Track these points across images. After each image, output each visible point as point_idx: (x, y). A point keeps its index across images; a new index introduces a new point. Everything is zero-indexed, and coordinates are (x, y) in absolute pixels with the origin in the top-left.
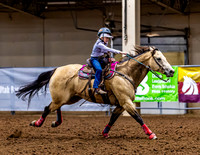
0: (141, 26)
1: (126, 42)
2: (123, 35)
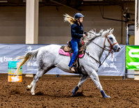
1: (137, 29)
2: (136, 23)
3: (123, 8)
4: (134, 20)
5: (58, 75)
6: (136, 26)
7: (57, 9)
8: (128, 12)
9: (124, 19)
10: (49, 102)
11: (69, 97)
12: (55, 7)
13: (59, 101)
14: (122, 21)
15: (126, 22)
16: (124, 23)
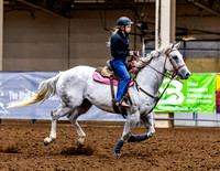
0: (176, 29)
2: (157, 38)
3: (136, 15)
4: (154, 33)
5: (34, 121)
6: (157, 42)
7: (32, 15)
8: (145, 20)
9: (138, 32)
10: (20, 163)
11: (52, 154)
12: (29, 13)
13: (36, 161)
14: (135, 34)
15: (141, 36)
16: (138, 37)
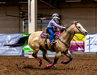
0: (38, 14)
1: (30, 22)
2: (29, 18)
3: (20, 8)
14: (19, 17)
15: (22, 18)
